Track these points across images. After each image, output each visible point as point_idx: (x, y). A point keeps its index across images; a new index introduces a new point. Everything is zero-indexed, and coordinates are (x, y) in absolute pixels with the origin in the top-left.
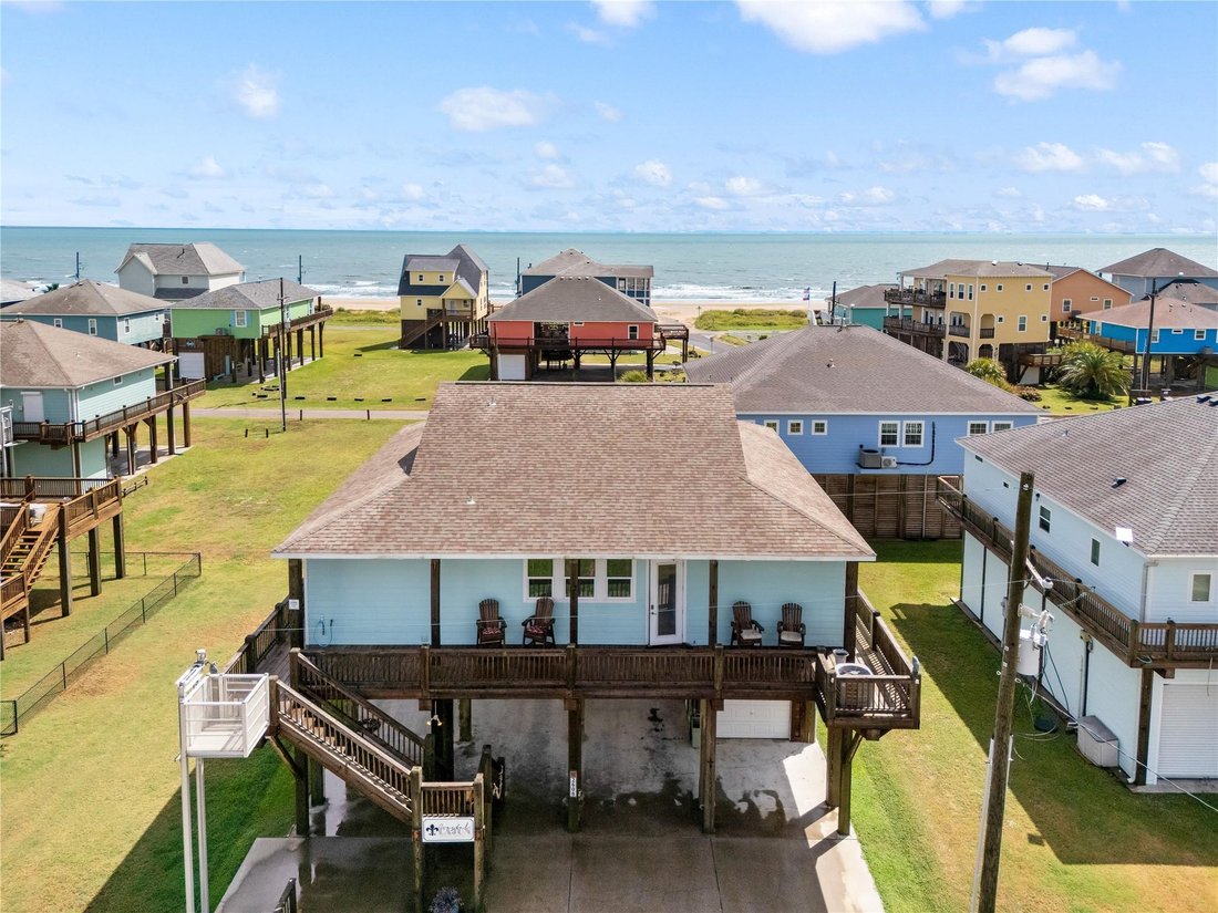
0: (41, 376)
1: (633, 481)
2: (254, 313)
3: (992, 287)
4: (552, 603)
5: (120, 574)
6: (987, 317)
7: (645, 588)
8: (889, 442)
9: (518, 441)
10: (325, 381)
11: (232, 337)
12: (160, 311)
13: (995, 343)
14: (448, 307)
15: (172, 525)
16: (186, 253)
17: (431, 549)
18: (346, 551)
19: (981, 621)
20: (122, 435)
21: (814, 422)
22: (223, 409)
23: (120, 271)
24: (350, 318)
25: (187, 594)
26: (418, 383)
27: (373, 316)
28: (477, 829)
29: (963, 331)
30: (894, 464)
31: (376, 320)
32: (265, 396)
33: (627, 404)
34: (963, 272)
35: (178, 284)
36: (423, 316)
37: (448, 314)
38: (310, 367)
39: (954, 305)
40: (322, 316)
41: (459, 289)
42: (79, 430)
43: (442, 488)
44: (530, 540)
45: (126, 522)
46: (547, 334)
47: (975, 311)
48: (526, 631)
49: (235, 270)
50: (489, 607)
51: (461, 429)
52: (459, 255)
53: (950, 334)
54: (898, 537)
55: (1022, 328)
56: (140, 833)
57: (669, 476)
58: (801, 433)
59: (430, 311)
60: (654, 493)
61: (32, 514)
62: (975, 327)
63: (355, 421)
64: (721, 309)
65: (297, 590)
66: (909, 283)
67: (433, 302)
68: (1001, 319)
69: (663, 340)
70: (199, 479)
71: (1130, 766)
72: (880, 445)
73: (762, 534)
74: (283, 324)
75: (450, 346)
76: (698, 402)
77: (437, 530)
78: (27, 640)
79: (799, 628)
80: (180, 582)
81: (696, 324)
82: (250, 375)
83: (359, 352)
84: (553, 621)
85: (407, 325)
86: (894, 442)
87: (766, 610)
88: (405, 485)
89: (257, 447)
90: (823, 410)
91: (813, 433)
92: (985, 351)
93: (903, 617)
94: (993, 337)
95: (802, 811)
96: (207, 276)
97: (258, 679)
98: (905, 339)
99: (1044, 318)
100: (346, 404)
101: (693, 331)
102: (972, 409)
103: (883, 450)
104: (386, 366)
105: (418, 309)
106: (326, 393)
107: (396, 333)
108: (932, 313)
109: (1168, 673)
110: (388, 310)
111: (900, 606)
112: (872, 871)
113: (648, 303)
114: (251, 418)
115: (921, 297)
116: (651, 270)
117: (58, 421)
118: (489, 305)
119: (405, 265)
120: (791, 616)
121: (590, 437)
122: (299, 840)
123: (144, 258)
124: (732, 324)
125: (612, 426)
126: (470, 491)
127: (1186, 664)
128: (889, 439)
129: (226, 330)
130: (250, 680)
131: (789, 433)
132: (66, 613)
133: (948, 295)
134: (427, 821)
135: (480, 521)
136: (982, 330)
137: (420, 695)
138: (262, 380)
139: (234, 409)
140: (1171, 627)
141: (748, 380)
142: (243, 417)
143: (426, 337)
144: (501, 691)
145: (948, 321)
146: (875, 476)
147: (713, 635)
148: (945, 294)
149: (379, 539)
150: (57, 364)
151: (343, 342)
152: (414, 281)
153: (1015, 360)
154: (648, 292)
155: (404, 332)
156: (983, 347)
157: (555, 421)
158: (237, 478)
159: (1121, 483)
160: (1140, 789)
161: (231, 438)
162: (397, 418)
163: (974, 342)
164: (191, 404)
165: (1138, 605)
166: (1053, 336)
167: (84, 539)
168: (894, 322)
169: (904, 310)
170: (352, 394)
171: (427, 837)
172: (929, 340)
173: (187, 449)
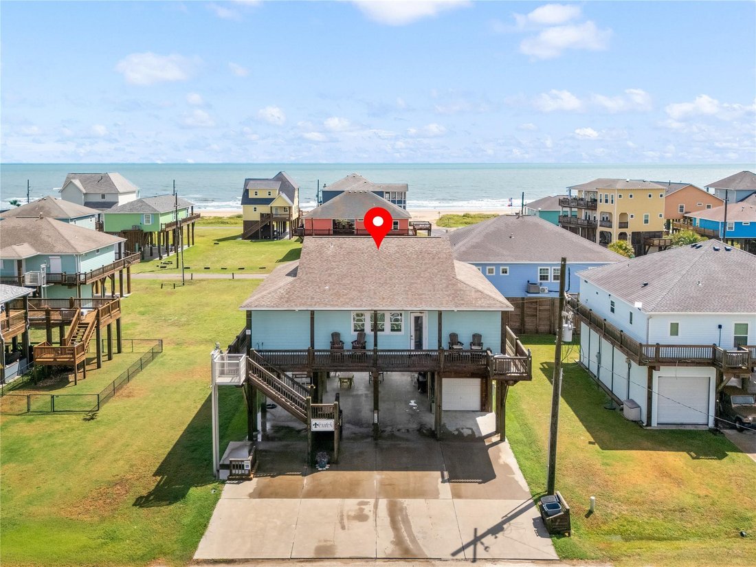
0: (60, 248)
1: (402, 279)
2: (156, 215)
3: (626, 196)
4: (365, 334)
5: (119, 351)
6: (623, 215)
7: (408, 326)
8: (544, 279)
9: (346, 262)
10: (200, 258)
11: (142, 231)
12: (93, 216)
13: (629, 231)
14: (274, 212)
15: (137, 331)
16: (103, 179)
17: (311, 306)
18: (273, 307)
19: (588, 369)
20: (99, 284)
21: (501, 268)
22: (140, 274)
23: (61, 191)
24: (204, 221)
25: (159, 359)
26: (259, 259)
27: (220, 220)
28: (335, 424)
29: (608, 224)
30: (546, 291)
31: (223, 223)
32: (165, 267)
33: (398, 246)
34: (607, 186)
35: (99, 199)
36: (258, 218)
37: (274, 216)
38: (187, 250)
39: (602, 207)
40: (194, 218)
41: (281, 200)
42: (82, 277)
43: (312, 282)
44: (355, 302)
45: (122, 322)
46: (341, 227)
47: (615, 210)
48: (353, 346)
49: (134, 189)
50: (336, 336)
51: (318, 257)
52: (280, 178)
53: (600, 226)
54: (550, 333)
55: (646, 221)
56: (174, 442)
57: (418, 277)
58: (494, 274)
59: (262, 215)
60: (412, 284)
61: (82, 314)
62: (616, 221)
63: (225, 280)
64: (455, 213)
65: (249, 326)
66: (575, 193)
67: (265, 209)
68: (632, 216)
69: (415, 230)
70: (142, 309)
71: (644, 419)
72: (539, 281)
73: (462, 300)
74: (177, 222)
75: (275, 238)
76: (433, 245)
77: (313, 298)
78: (76, 384)
79: (480, 344)
80: (154, 354)
81: (437, 223)
82: (151, 255)
83: (216, 242)
84: (366, 342)
85: (247, 224)
86: (547, 279)
87: (465, 338)
88: (295, 281)
89: (171, 294)
90: (506, 261)
91: (501, 274)
92: (622, 236)
93: (547, 367)
94: (627, 227)
95: (484, 434)
96: (117, 193)
97: (241, 356)
98: (574, 230)
99: (661, 216)
100: (216, 271)
101: (434, 227)
102: (591, 260)
103: (541, 284)
104: (236, 249)
105: (254, 214)
106: (202, 265)
107: (239, 229)
108: (589, 212)
109: (657, 368)
110: (229, 216)
111: (546, 363)
112: (514, 452)
113: (404, 207)
114: (161, 279)
115: (582, 202)
116: (407, 186)
117: (70, 272)
118: (299, 211)
119: (246, 184)
120: (477, 339)
121: (380, 260)
122: (250, 443)
123: (77, 182)
124: (462, 223)
125: (391, 255)
126: (325, 283)
127: (665, 364)
128: (544, 278)
129: (138, 226)
130: (238, 356)
131: (487, 274)
132: (99, 367)
133: (599, 201)
134: (313, 421)
135: (332, 295)
136: (620, 223)
137: (307, 370)
138: (161, 258)
139: (148, 274)
140: (658, 346)
141: (464, 245)
142: (155, 279)
143: (260, 231)
144: (344, 368)
145: (598, 218)
146: (536, 298)
147: (440, 345)
148: (596, 200)
149: (287, 302)
150: (67, 241)
151: (203, 236)
152: (252, 195)
153: (642, 242)
154: (405, 201)
155: (245, 229)
156: (621, 234)
157: (363, 253)
158: (164, 309)
159: (646, 285)
160: (648, 428)
161: (152, 289)
162: (251, 278)
163: (615, 231)
164: (131, 269)
165: (645, 338)
166: (668, 227)
167: (106, 328)
168: (565, 219)
169: (571, 211)
170: (219, 266)
171: (314, 429)
172: (588, 230)
173: (129, 295)
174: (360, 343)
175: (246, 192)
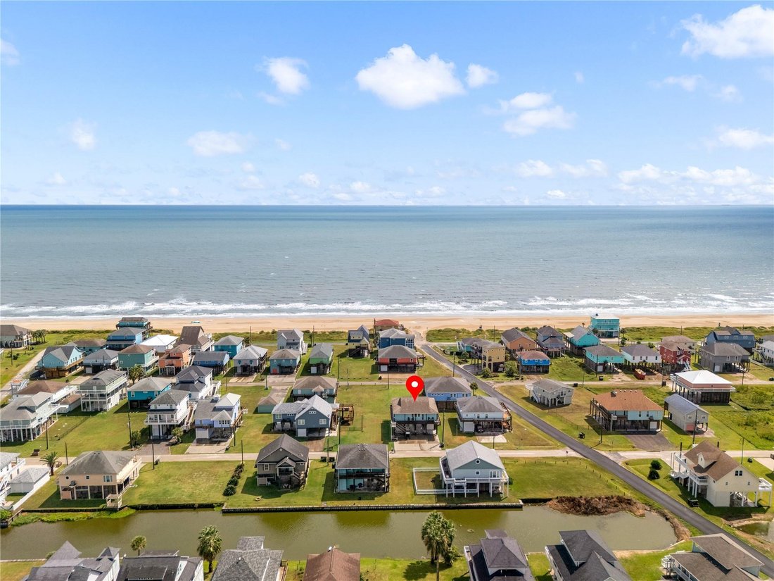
3: (491, 350)
6: (490, 357)
7: (421, 416)
13: (492, 362)
14: (361, 346)
28: (409, 433)
36: (354, 348)
39: (483, 353)
44: (412, 411)
47: (487, 356)
50: (409, 418)
55: (498, 359)
59: (356, 346)
68: (493, 357)
71: (463, 431)
87: (431, 418)
99: (503, 356)
105: (352, 346)
122: (397, 436)
137: (405, 424)
143: (355, 354)
144: (410, 423)
147: (426, 419)
152: (352, 338)
153: (497, 366)
156: (489, 363)
166: (505, 360)
171: (406, 434)
174: (413, 419)
175: (349, 337)
